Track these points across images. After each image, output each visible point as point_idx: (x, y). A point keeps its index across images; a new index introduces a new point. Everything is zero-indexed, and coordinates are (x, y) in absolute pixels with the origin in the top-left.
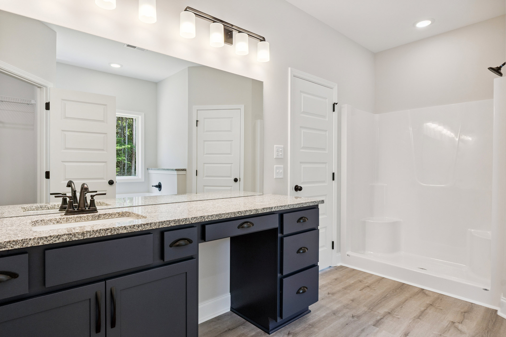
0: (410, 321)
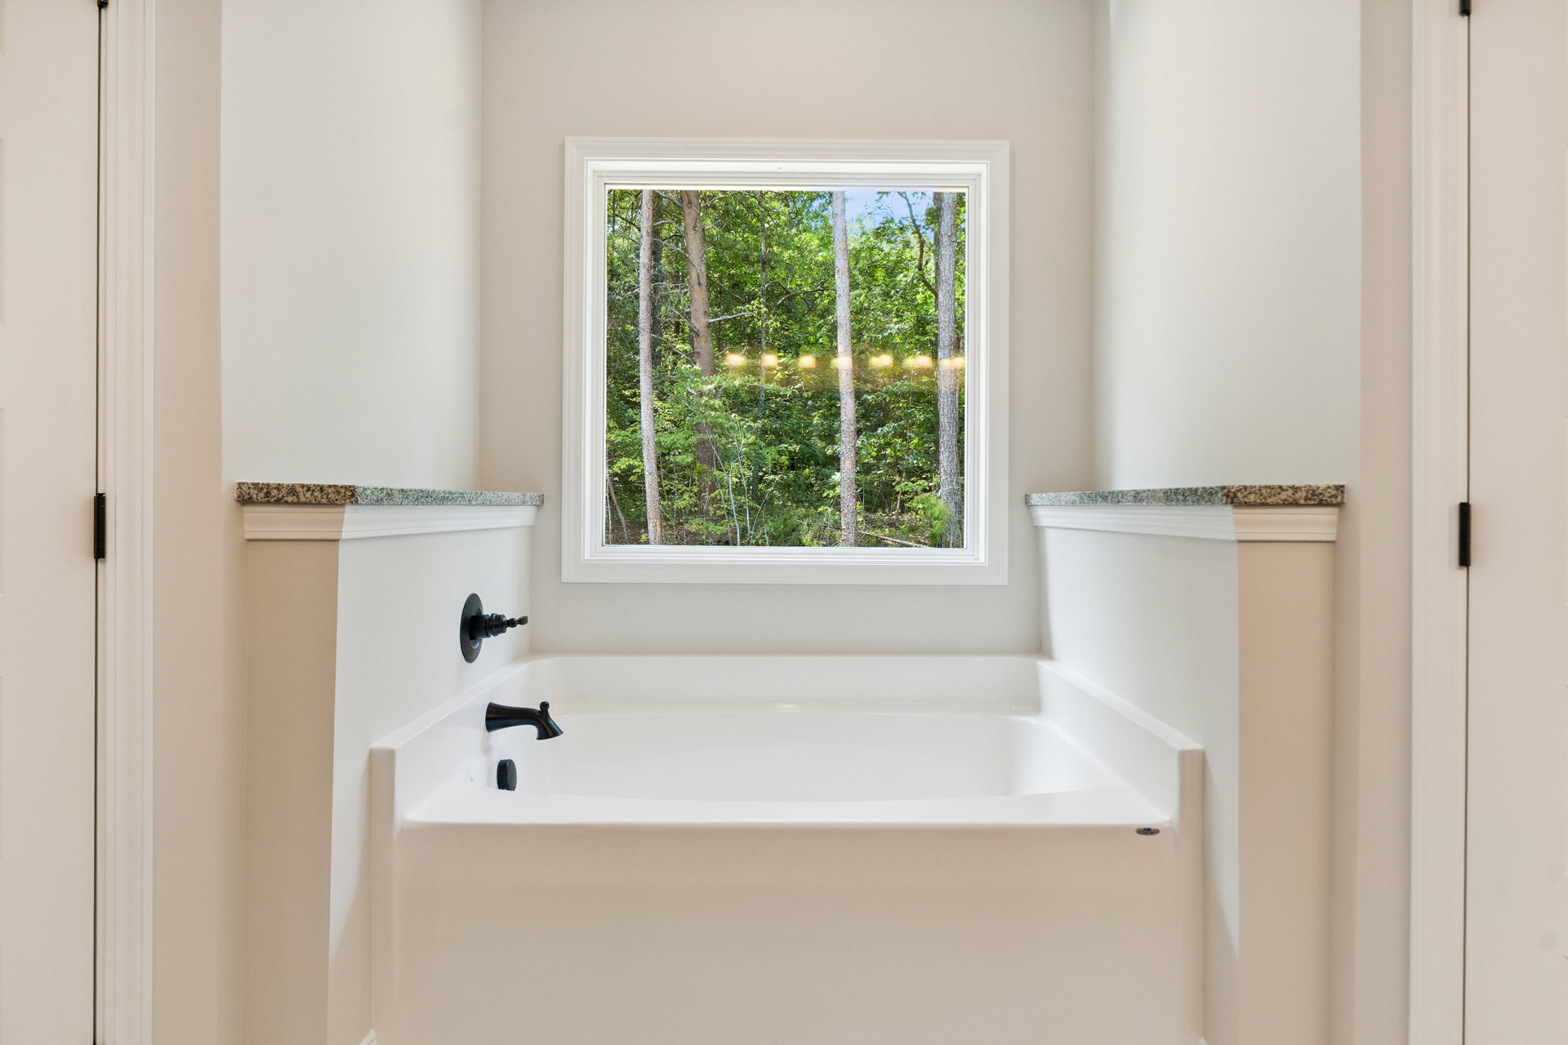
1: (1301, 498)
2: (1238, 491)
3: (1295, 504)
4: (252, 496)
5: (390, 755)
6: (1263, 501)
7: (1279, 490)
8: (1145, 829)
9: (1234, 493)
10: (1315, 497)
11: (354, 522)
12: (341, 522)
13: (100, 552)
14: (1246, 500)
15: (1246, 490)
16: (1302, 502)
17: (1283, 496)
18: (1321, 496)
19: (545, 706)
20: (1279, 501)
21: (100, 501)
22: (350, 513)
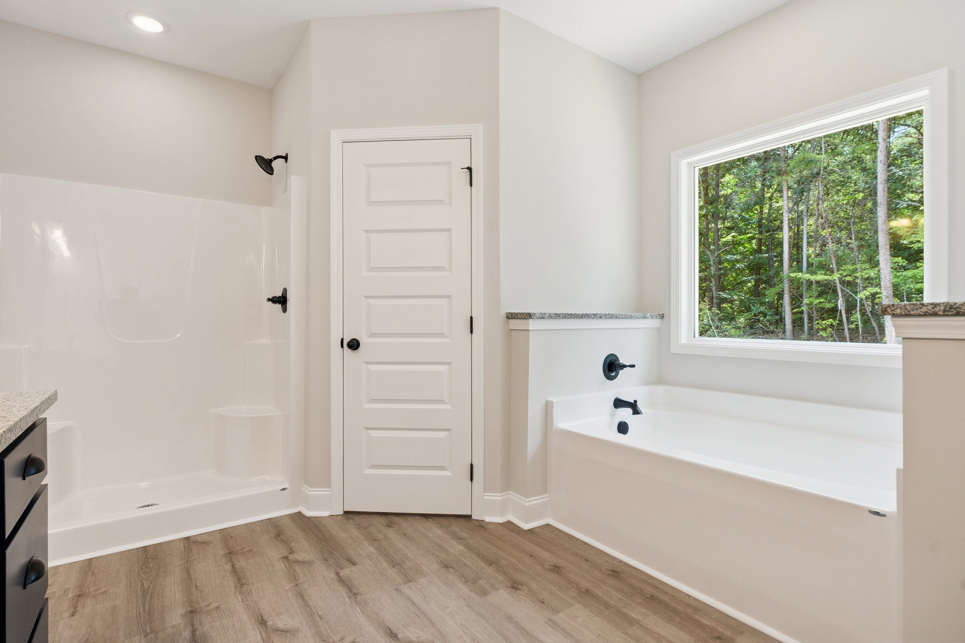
0: (240, 598)
1: (940, 310)
2: (887, 307)
3: (935, 314)
4: (511, 316)
5: (552, 403)
6: (907, 313)
7: (921, 306)
8: (875, 512)
9: (885, 308)
10: (953, 310)
11: (532, 324)
12: (528, 324)
13: (471, 332)
14: (893, 312)
15: (893, 306)
16: (941, 313)
17: (924, 309)
18: (958, 309)
19: (635, 401)
20: (921, 313)
21: (471, 318)
22: (531, 321)
